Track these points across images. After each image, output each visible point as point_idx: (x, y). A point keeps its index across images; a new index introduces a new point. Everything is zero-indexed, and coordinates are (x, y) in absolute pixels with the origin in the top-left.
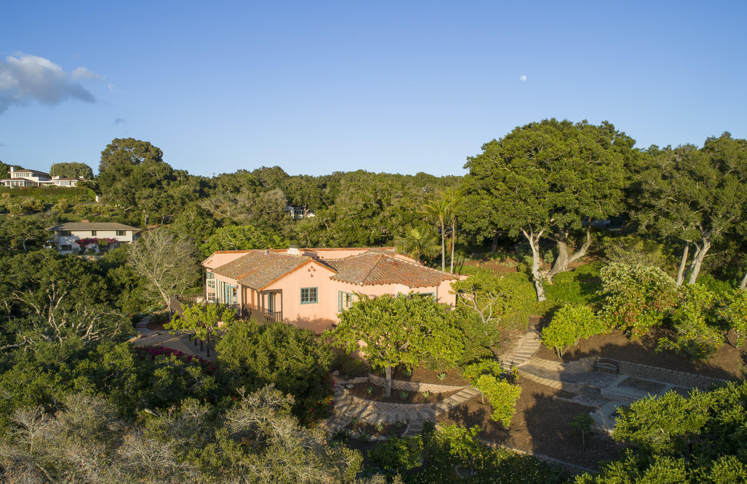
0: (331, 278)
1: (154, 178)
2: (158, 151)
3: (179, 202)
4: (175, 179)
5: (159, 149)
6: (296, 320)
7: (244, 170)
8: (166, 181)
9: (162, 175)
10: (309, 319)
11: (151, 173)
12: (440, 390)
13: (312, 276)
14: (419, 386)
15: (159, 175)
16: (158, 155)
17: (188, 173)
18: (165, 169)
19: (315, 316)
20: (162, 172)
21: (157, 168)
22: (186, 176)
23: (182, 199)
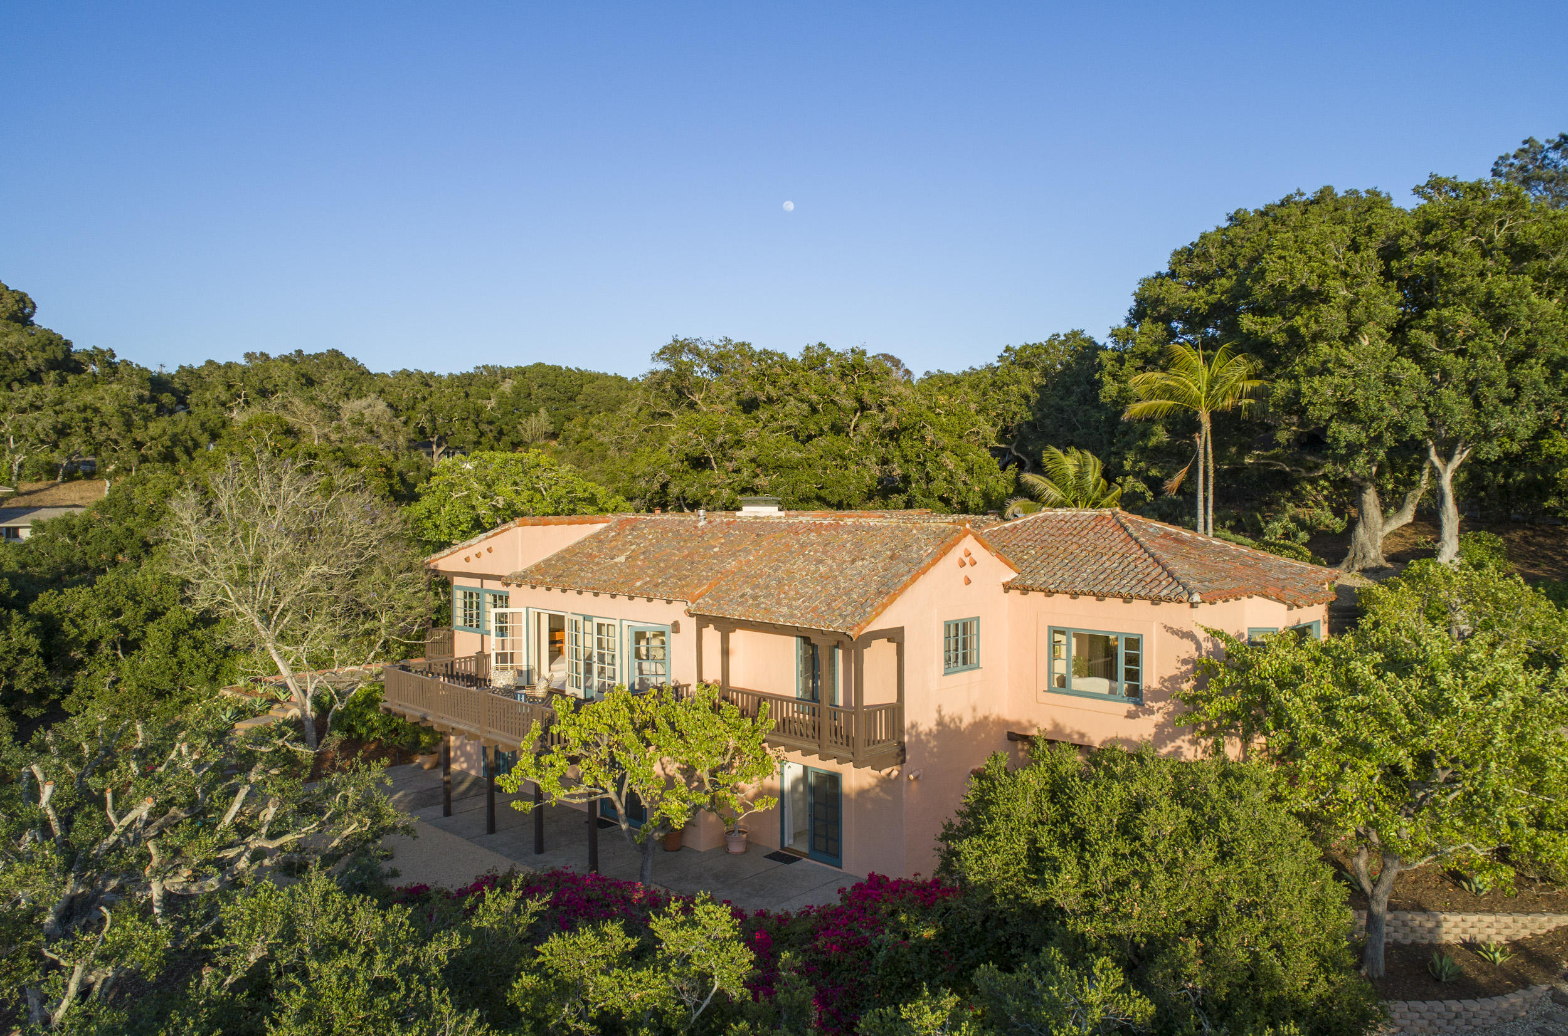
0: (1007, 587)
1: (21, 363)
2: (22, 299)
3: (116, 421)
4: (78, 369)
5: (26, 295)
6: (935, 728)
7: (262, 354)
8: (53, 375)
9: (42, 357)
10: (961, 721)
11: (11, 352)
12: (1507, 932)
13: (968, 581)
14: (1438, 925)
15: (34, 358)
16: (22, 310)
17: (114, 356)
18: (51, 343)
19: (974, 710)
20: (44, 351)
21: (27, 342)
22: (110, 364)
23: (123, 414)
